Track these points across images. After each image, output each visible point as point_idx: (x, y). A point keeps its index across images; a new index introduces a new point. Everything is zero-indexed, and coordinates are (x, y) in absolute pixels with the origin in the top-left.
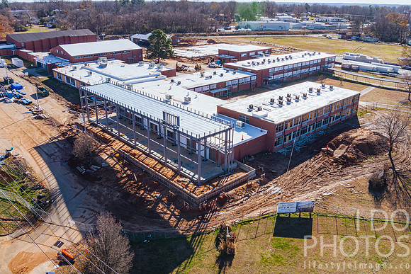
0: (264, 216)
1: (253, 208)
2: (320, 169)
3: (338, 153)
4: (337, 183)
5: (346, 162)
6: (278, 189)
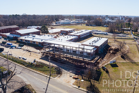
0: (108, 64)
1: (104, 64)
3: (111, 52)
5: (114, 53)
6: (106, 60)
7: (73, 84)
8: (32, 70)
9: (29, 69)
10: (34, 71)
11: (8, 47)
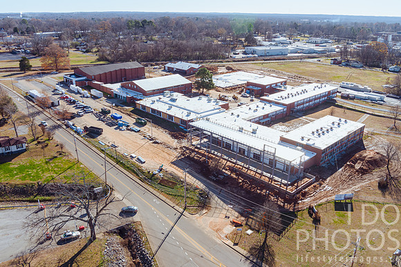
0: (328, 202)
1: (320, 198)
2: (349, 176)
3: (357, 166)
4: (361, 184)
5: (363, 172)
6: (330, 188)
7: (226, 237)
8: (152, 190)
9: (146, 186)
10: (155, 192)
11: (113, 125)
